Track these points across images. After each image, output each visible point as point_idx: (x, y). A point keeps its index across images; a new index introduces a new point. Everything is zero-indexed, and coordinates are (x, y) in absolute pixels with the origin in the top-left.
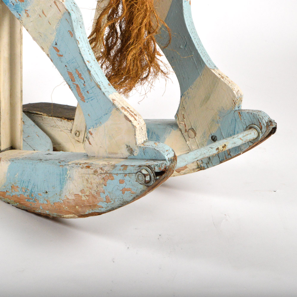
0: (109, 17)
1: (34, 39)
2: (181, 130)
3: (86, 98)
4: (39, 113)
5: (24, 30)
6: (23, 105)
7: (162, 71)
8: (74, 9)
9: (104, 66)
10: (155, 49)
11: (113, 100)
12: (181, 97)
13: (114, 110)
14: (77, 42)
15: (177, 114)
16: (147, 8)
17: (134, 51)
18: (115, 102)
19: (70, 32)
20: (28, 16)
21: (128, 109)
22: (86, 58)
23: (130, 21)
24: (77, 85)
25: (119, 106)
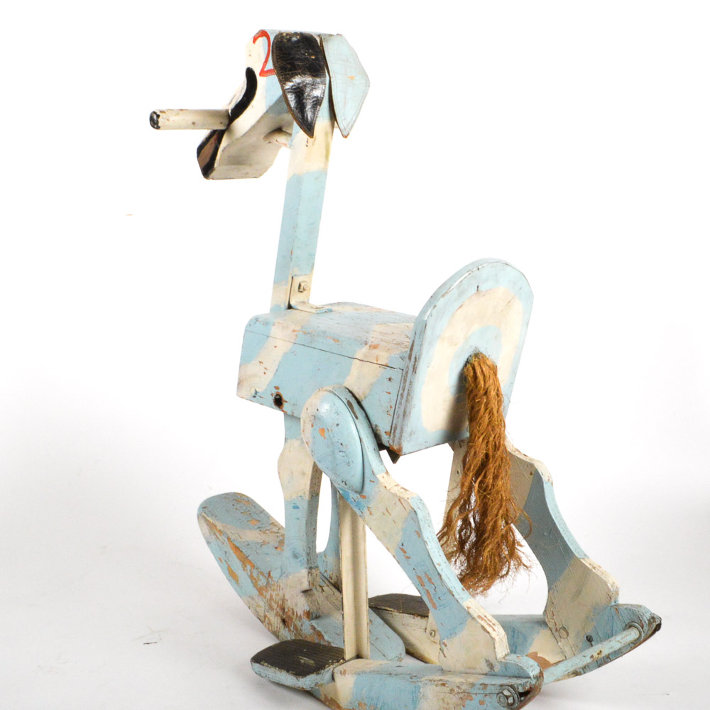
0: (460, 508)
1: (378, 538)
2: (550, 629)
3: (437, 605)
4: (389, 609)
5: (367, 528)
6: (369, 599)
7: (524, 565)
8: (421, 506)
9: (458, 562)
10: (514, 540)
11: (468, 608)
12: (549, 591)
13: (470, 619)
14: (425, 543)
15: (545, 611)
16: (502, 497)
17: (490, 546)
18: (471, 611)
19: (418, 533)
20: (371, 514)
21: (485, 618)
22: (436, 561)
23: (484, 513)
24: (427, 591)
25: (475, 615)
